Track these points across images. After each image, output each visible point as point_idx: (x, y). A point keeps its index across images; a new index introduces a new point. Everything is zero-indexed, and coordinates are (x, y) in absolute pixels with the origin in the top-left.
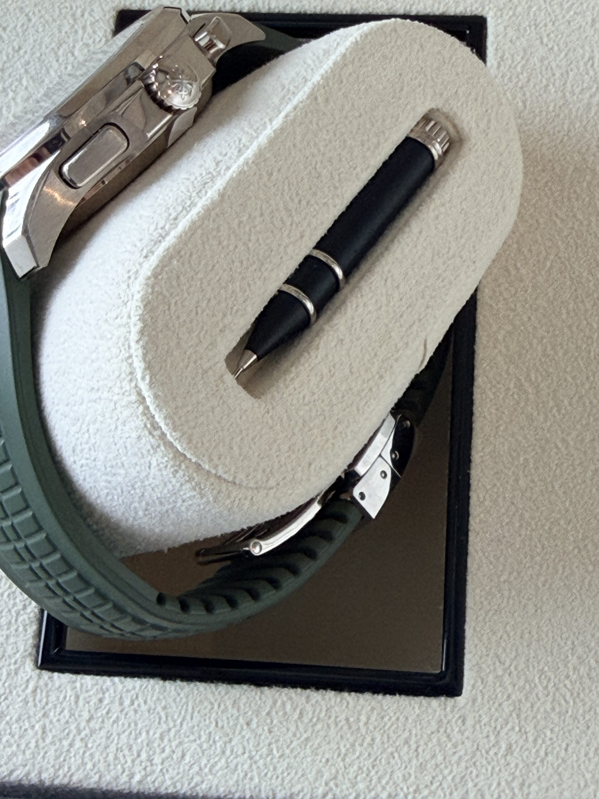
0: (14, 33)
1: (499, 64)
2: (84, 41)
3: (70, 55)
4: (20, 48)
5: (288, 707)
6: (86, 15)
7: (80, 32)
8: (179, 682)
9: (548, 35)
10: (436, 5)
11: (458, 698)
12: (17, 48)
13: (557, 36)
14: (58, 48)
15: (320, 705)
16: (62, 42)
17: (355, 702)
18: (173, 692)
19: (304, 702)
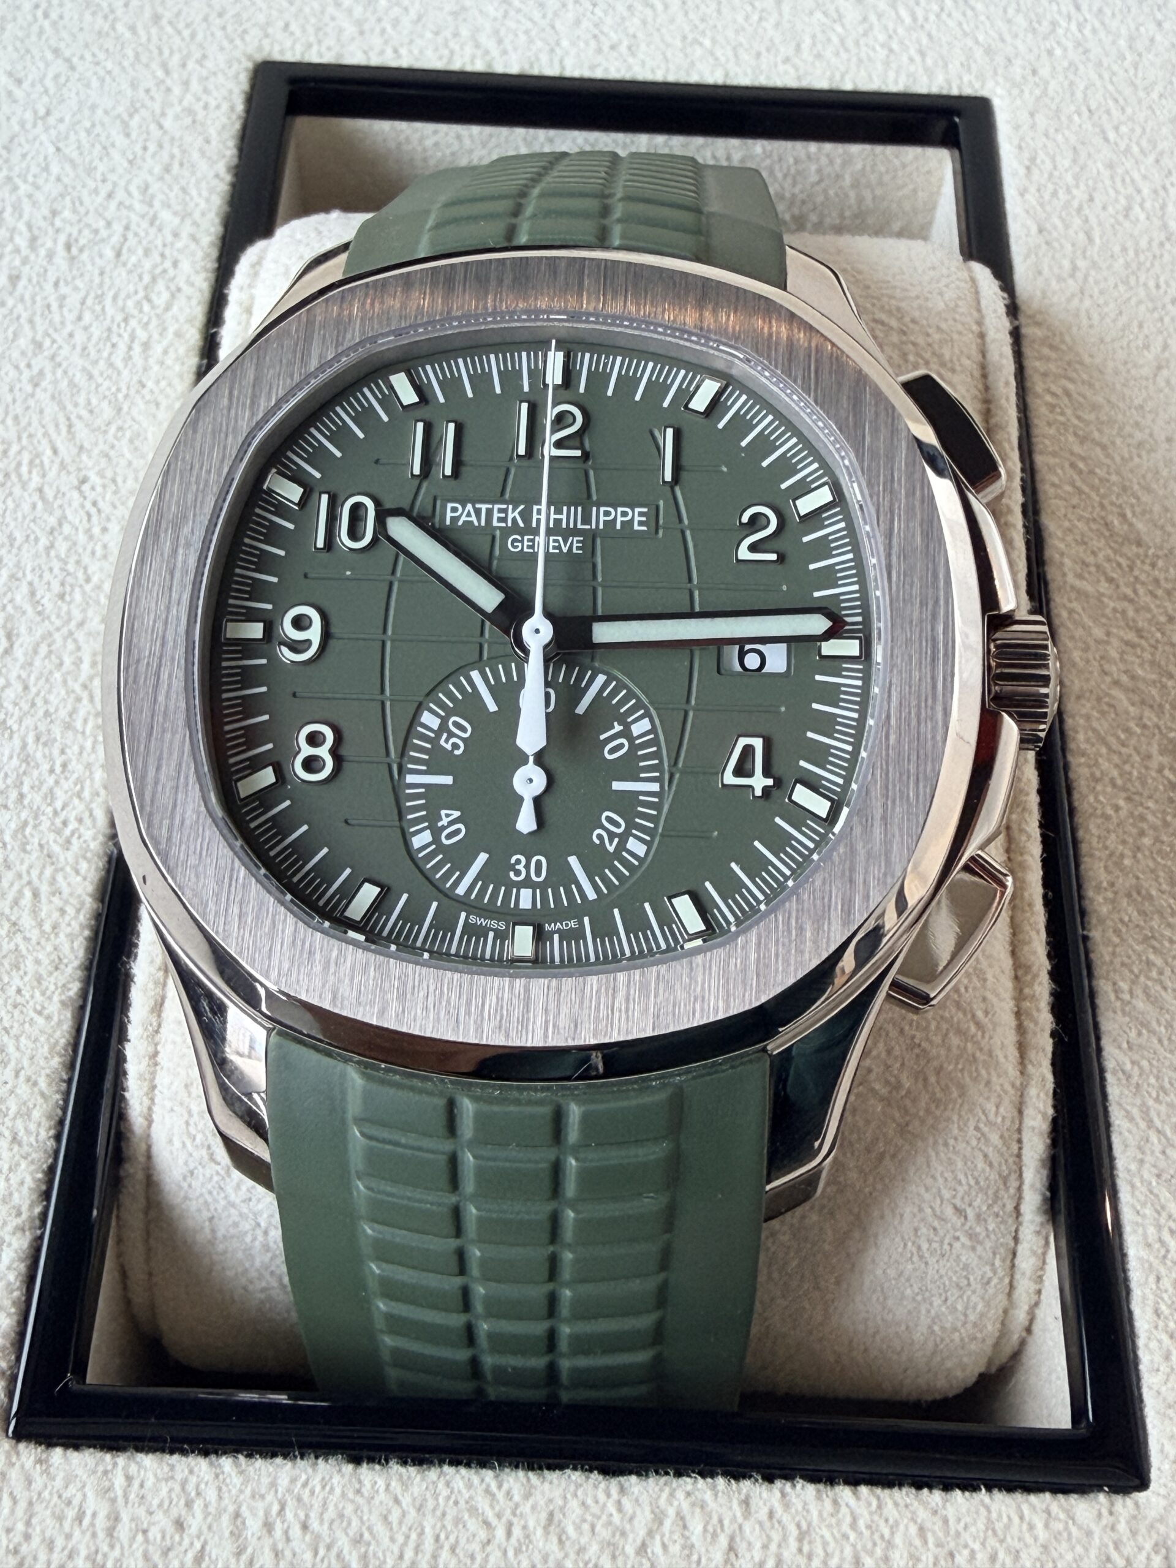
0: (39, 88)
1: (1028, 168)
2: (185, 103)
3: (153, 127)
4: (48, 113)
5: (696, 1527)
6: (191, 65)
7: (177, 90)
8: (395, 1468)
9: (1116, 129)
10: (892, 75)
11: (1140, 1496)
12: (42, 111)
13: (1133, 130)
14: (131, 116)
15: (779, 1522)
16: (138, 105)
17: (871, 1513)
18: (382, 1496)
19: (739, 1514)
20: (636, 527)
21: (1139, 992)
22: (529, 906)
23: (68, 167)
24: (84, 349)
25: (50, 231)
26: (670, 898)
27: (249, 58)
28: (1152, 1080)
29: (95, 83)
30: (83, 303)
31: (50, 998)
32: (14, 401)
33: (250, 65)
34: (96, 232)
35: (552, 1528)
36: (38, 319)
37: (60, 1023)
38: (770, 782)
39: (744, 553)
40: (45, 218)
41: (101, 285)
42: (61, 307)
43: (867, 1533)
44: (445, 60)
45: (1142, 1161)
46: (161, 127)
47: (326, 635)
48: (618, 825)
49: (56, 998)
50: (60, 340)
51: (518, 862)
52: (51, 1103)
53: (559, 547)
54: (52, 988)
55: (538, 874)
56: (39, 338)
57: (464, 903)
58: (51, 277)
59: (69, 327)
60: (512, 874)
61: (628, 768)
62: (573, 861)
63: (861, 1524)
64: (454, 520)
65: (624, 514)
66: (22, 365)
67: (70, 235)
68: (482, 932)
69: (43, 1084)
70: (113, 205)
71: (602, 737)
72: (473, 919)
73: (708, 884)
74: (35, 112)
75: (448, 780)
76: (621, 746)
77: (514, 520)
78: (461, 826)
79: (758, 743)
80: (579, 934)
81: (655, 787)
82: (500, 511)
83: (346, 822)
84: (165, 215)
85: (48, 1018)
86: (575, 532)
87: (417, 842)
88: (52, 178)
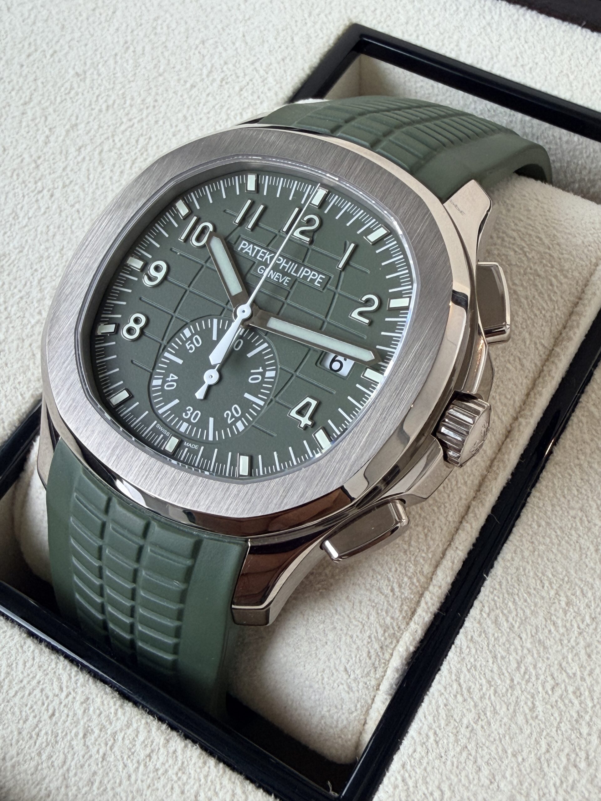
2: (309, 33)
3: (289, 39)
4: (249, 19)
5: (141, 738)
6: (322, 15)
7: (309, 25)
12: (247, 17)
14: (283, 30)
15: (176, 757)
16: (288, 27)
17: (216, 776)
18: (29, 654)
19: (161, 744)
20: (316, 283)
21: (492, 615)
22: (183, 431)
23: (243, 45)
24: (203, 127)
25: (220, 70)
26: (240, 455)
27: (349, 19)
28: (472, 660)
29: (276, 12)
30: (214, 107)
31: (29, 391)
32: (162, 139)
33: (347, 23)
34: (238, 77)
35: (84, 705)
36: (192, 108)
37: (27, 402)
38: (310, 423)
39: (355, 315)
40: (220, 65)
41: (225, 102)
42: (204, 105)
43: (209, 783)
44: (438, 47)
45: (442, 694)
46: (292, 39)
47: (165, 278)
48: (237, 412)
49: (31, 392)
50: (195, 119)
51: (189, 410)
52: (5, 433)
53: (278, 279)
54: (32, 387)
55: (194, 419)
56: (188, 115)
57: (158, 417)
58: (208, 91)
59: (202, 115)
60: (184, 414)
61: (255, 390)
62: (211, 420)
63: (210, 778)
64: (242, 249)
65: (314, 275)
66: (174, 125)
67: (226, 75)
68: (159, 433)
69: (6, 424)
70: (253, 67)
71: (252, 371)
72: (158, 426)
73: (260, 457)
74: (244, 16)
75: (180, 362)
76: (258, 379)
77: (267, 259)
78: (175, 384)
79: (314, 403)
80: (196, 453)
81: (262, 403)
82: (263, 253)
83: (132, 361)
84: (271, 80)
85: (24, 398)
86: (289, 275)
87: (155, 382)
88: (234, 48)
